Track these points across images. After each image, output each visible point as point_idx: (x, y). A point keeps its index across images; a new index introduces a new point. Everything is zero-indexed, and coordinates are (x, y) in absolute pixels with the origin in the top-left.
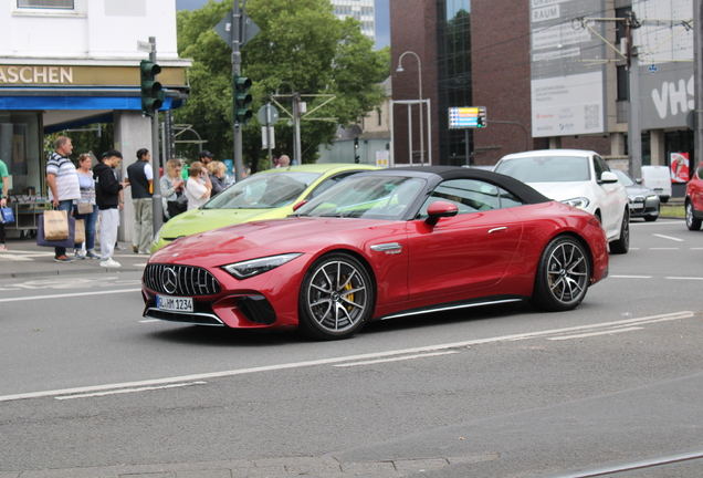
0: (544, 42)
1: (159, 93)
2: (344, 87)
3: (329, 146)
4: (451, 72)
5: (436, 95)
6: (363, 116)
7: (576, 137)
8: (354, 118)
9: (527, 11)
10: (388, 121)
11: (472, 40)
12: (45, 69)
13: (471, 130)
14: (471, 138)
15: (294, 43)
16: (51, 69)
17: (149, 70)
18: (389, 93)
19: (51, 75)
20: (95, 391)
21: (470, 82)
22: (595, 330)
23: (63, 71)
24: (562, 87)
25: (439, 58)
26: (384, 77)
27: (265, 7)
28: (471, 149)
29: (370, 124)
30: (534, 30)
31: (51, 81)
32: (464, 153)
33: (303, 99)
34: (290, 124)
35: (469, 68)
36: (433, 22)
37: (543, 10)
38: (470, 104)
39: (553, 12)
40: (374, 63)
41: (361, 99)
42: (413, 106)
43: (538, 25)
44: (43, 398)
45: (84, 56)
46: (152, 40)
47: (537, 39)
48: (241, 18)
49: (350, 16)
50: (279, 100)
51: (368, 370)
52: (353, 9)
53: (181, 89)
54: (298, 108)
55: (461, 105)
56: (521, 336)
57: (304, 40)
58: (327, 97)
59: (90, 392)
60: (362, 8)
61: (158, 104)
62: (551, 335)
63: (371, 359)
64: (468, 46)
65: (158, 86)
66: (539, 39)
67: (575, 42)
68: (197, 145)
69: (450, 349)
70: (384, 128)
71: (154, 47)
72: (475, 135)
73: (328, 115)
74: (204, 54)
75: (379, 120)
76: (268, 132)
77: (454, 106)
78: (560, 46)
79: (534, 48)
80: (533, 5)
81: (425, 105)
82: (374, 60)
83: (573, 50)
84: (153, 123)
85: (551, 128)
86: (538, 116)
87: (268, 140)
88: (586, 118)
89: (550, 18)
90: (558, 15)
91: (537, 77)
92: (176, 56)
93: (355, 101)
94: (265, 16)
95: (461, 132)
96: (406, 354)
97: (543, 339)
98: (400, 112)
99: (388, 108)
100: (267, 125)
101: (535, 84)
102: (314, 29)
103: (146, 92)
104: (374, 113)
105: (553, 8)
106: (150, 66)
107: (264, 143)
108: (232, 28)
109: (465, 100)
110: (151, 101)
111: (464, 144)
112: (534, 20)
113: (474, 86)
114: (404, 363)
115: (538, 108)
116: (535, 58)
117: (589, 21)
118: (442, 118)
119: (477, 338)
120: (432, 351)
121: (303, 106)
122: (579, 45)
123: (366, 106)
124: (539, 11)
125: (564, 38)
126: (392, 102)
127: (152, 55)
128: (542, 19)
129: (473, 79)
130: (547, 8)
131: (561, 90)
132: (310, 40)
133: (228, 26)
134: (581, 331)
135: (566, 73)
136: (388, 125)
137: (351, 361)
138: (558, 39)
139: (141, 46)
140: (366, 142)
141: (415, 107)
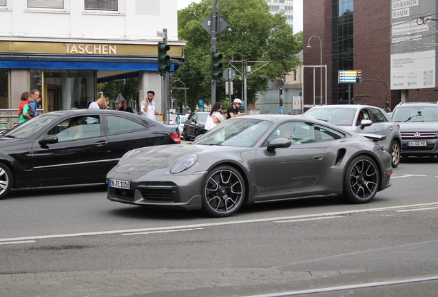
0: (399, 31)
1: (168, 62)
2: (273, 56)
3: (263, 92)
4: (340, 48)
5: (331, 62)
6: (285, 74)
7: (418, 90)
8: (279, 76)
9: (389, 11)
10: (300, 78)
11: (354, 29)
12: (100, 45)
13: (352, 84)
14: (352, 89)
15: (243, 29)
16: (103, 46)
17: (163, 48)
18: (302, 61)
19: (104, 49)
20: (143, 232)
21: (352, 55)
22: (424, 207)
23: (110, 47)
24: (410, 59)
25: (333, 40)
26: (299, 50)
27: (225, 7)
28: (352, 96)
29: (289, 79)
30: (393, 24)
31: (104, 53)
32: (348, 99)
33: (249, 64)
34: (240, 79)
35: (352, 46)
36: (330, 17)
37: (399, 11)
38: (352, 69)
39: (406, 13)
40: (292, 42)
41: (284, 64)
42: (316, 68)
43: (396, 20)
44: (115, 234)
45: (123, 38)
46: (165, 31)
47: (395, 29)
48: (217, 18)
49: (278, 13)
50: (234, 64)
51: (294, 225)
52: (280, 8)
53: (179, 59)
54: (246, 70)
55: (346, 69)
56: (381, 209)
57: (250, 27)
58: (264, 63)
59: (140, 232)
60: (286, 7)
61: (168, 69)
62: (399, 209)
63: (295, 219)
64: (352, 32)
65: (168, 57)
66: (396, 30)
67: (419, 31)
68: (184, 90)
69: (340, 215)
70: (297, 82)
71: (166, 35)
72: (354, 88)
73: (263, 73)
74: (189, 35)
75: (295, 77)
76: (229, 84)
77: (342, 70)
78: (409, 33)
79: (393, 34)
80: (393, 8)
81: (324, 68)
82: (292, 40)
83: (417, 36)
84: (164, 79)
85: (402, 84)
86: (394, 77)
87: (229, 89)
88: (425, 78)
89: (403, 16)
90: (408, 15)
91: (394, 53)
92: (177, 39)
93: (280, 65)
94: (226, 12)
95: (346, 85)
96: (314, 217)
97: (393, 211)
98: (308, 73)
99: (300, 70)
100: (229, 81)
101: (393, 57)
102: (256, 20)
103: (160, 61)
104: (292, 73)
105: (405, 10)
106: (164, 46)
107: (227, 91)
108: (211, 23)
109: (349, 66)
110: (164, 67)
111: (348, 93)
112: (393, 17)
113: (354, 57)
114: (314, 222)
115: (394, 71)
116: (393, 41)
117: (427, 19)
118: (334, 76)
119: (355, 209)
120: (329, 216)
121: (249, 68)
122: (421, 33)
123: (287, 68)
124: (396, 11)
125: (412, 29)
126: (303, 66)
127: (165, 39)
128: (398, 17)
129: (354, 53)
130: (401, 10)
131: (409, 61)
132: (253, 28)
133: (209, 22)
134: (416, 207)
135: (413, 51)
136: (300, 80)
137: (283, 220)
138: (408, 29)
139: (159, 34)
140: (286, 90)
141: (318, 69)
